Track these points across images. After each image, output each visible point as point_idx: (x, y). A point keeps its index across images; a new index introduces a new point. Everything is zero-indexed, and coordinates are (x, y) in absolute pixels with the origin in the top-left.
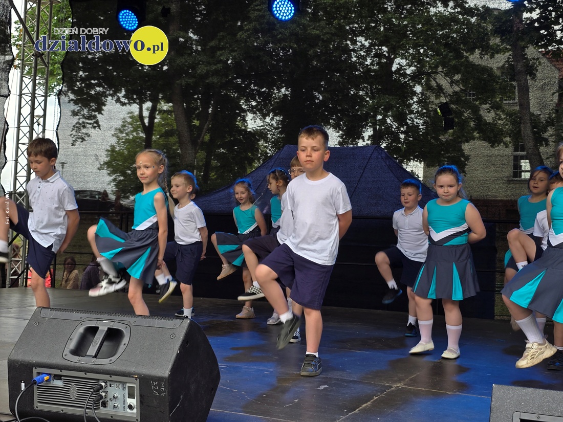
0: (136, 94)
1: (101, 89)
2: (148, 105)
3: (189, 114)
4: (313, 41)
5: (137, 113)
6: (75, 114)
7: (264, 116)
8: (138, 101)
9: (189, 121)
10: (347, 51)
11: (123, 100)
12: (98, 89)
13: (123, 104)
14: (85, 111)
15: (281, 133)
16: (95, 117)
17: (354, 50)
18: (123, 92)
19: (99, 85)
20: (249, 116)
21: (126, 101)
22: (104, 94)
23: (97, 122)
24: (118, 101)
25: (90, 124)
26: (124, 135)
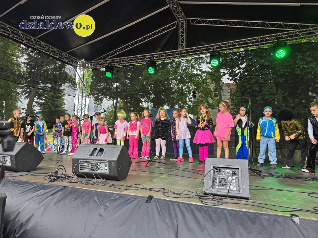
0: (112, 98)
1: (102, 96)
2: (115, 101)
3: (127, 103)
4: (161, 81)
5: (112, 104)
6: (95, 103)
7: (148, 103)
8: (112, 100)
9: (127, 105)
10: (170, 84)
11: (108, 99)
12: (101, 96)
13: (108, 100)
14: (98, 102)
15: (153, 107)
16: (100, 104)
17: (172, 84)
18: (108, 97)
19: (101, 95)
20: (144, 103)
21: (109, 100)
22: (103, 98)
23: (101, 106)
24: (107, 99)
25: (99, 106)
26: (109, 110)
